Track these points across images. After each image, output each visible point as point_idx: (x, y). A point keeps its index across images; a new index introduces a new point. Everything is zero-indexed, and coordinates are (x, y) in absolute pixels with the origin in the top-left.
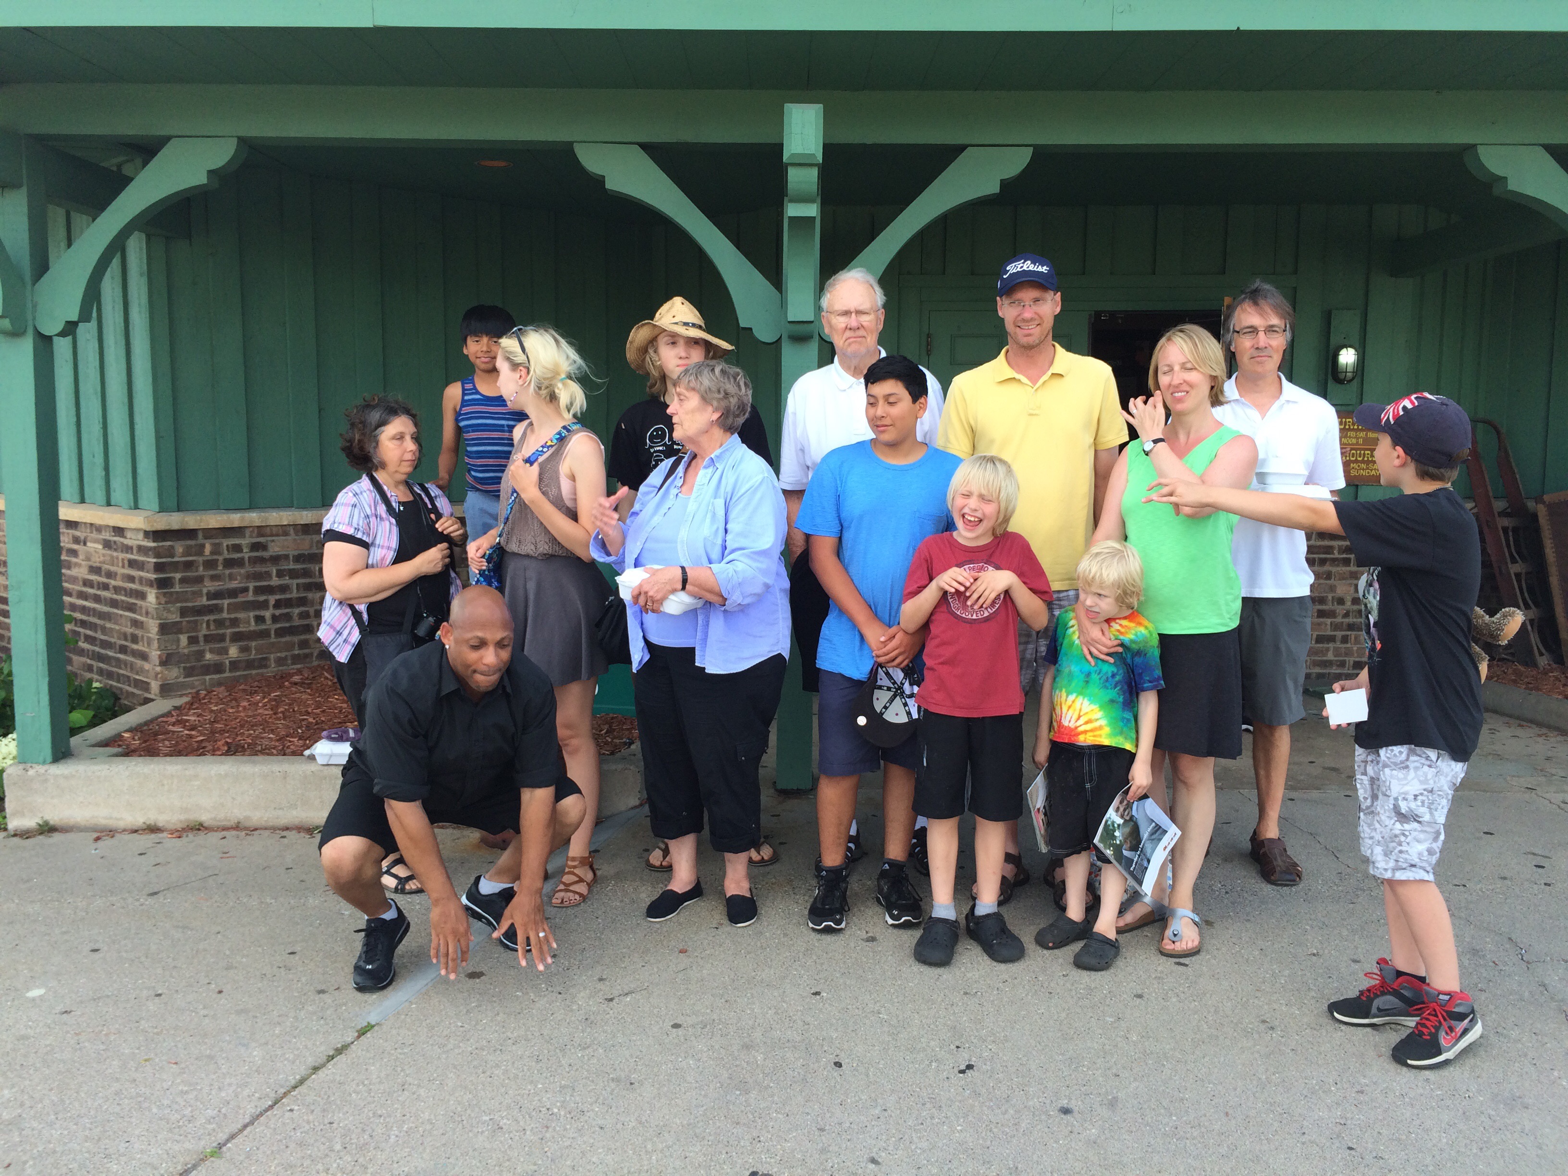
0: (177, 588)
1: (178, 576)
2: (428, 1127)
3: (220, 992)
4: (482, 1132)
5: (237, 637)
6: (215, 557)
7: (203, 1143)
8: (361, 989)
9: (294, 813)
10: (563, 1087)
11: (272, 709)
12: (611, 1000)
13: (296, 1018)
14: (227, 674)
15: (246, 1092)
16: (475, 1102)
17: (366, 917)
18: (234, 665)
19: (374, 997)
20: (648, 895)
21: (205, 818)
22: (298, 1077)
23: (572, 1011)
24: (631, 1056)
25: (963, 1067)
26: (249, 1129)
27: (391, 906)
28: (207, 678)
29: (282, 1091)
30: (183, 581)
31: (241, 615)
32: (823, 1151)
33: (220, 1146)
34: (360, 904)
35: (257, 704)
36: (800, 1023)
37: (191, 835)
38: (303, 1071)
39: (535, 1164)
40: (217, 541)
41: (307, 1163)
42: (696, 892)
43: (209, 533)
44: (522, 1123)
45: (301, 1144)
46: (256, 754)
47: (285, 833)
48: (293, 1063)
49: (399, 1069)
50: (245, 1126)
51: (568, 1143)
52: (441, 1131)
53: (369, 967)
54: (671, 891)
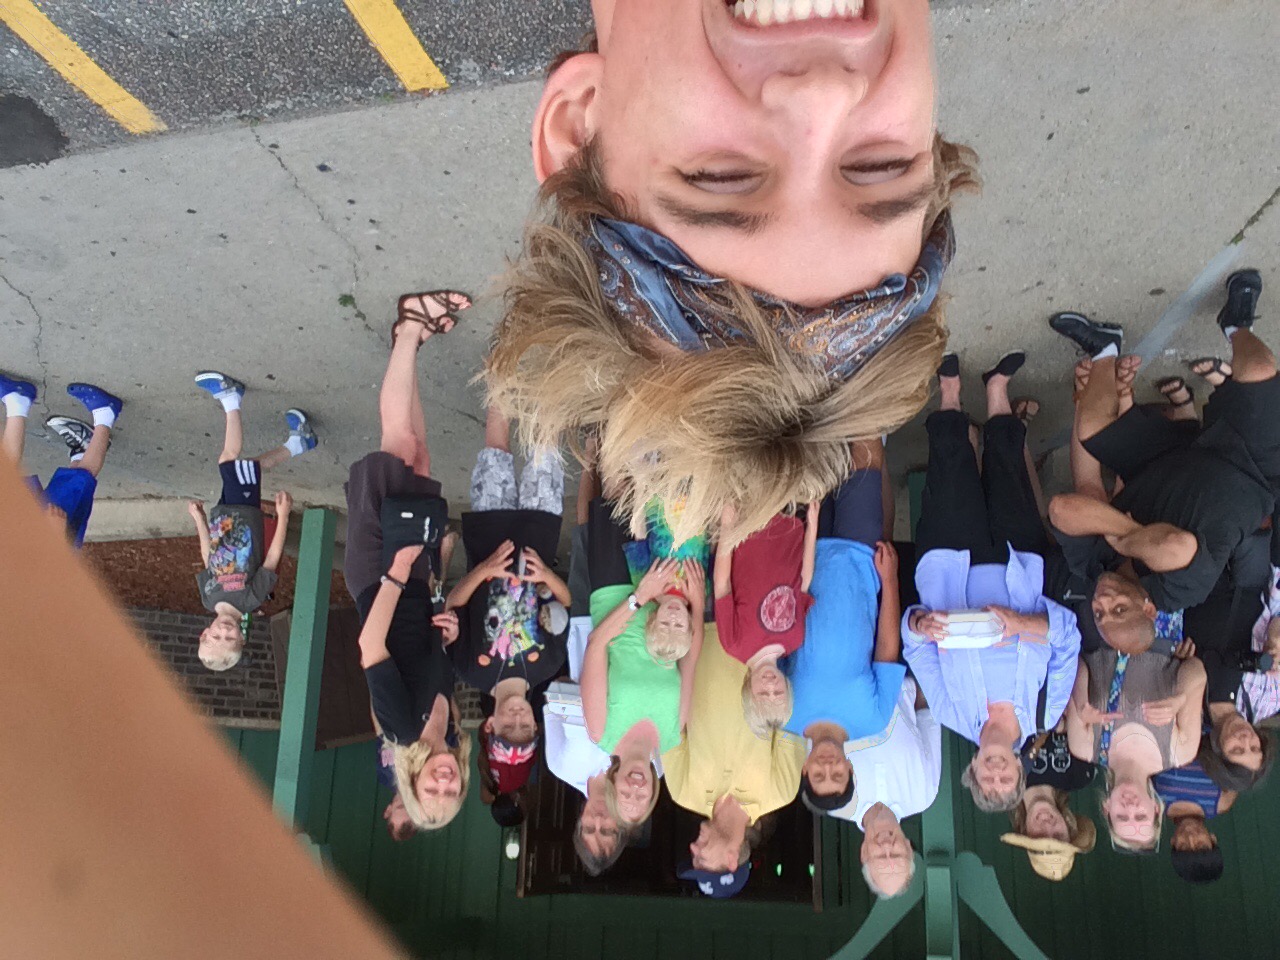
8: (1254, 272)
12: (1039, 284)
17: (1251, 329)
23: (1069, 272)
27: (1232, 336)
34: (1252, 338)
42: (987, 377)
53: (1247, 290)
54: (1005, 375)
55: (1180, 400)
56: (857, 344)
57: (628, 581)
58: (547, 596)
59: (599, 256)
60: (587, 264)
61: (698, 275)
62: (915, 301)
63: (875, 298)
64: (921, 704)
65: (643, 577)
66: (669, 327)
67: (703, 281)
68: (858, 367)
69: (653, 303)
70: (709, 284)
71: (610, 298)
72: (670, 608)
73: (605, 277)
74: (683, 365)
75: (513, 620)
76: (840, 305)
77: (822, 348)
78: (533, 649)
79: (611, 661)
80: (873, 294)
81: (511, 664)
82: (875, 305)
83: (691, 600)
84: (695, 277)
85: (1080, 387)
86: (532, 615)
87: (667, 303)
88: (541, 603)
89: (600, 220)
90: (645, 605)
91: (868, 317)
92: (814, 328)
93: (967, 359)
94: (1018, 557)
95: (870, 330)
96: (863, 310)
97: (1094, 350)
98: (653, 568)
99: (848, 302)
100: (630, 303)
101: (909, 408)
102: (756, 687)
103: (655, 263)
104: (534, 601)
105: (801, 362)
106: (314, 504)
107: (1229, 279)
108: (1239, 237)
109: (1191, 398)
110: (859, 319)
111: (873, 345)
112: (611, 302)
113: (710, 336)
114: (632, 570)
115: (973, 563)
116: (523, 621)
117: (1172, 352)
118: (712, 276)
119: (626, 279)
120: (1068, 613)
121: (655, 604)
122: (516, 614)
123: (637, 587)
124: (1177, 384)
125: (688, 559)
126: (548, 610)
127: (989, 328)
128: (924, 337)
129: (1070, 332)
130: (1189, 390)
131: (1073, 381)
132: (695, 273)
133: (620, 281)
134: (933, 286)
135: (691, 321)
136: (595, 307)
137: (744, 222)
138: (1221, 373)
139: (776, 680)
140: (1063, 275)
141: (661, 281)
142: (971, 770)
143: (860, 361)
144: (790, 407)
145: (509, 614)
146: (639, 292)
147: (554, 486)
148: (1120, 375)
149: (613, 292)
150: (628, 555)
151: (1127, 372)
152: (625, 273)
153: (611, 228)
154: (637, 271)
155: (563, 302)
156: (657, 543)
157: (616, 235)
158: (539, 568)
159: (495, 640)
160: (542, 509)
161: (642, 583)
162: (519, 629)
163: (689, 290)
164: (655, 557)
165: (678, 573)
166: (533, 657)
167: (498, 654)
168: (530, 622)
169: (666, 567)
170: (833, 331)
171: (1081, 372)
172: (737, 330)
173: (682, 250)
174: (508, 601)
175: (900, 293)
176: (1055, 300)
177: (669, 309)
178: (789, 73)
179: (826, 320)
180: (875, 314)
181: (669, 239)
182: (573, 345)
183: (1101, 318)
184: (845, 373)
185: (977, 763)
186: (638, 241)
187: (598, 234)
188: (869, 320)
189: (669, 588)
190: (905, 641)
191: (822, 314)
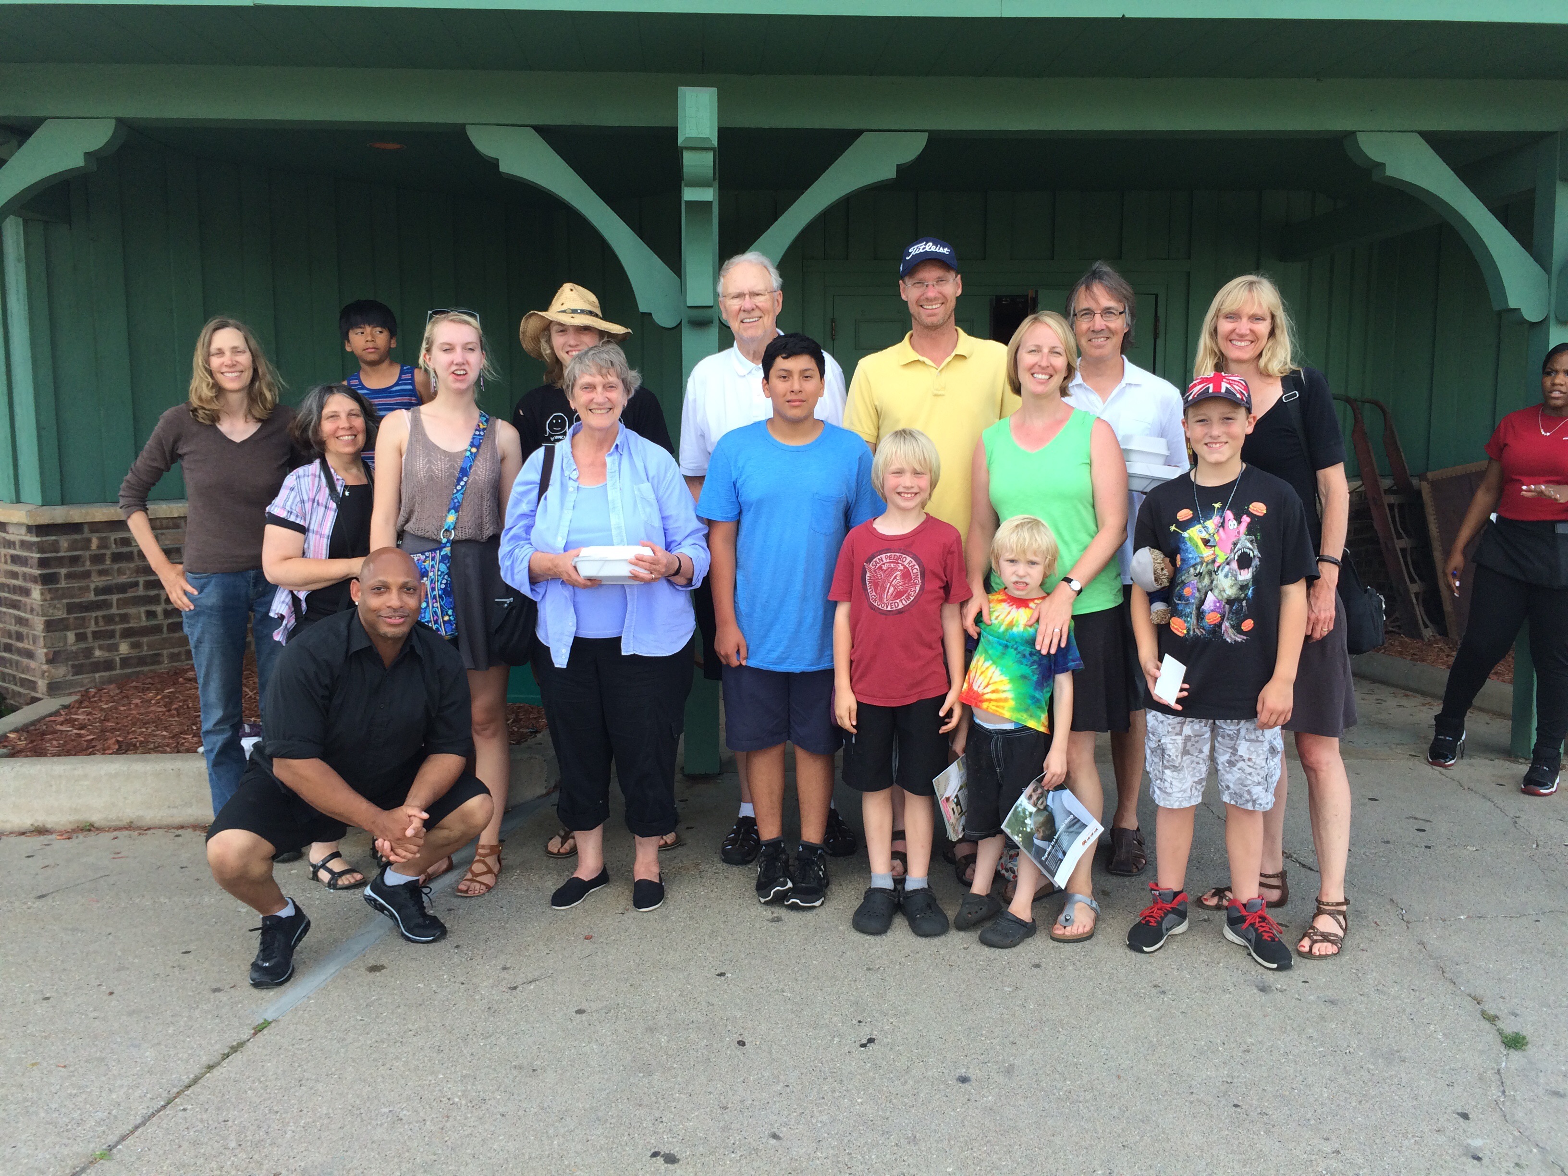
0: (63, 584)
1: (63, 571)
2: (326, 1121)
3: (111, 993)
4: (381, 1125)
5: (127, 634)
6: (103, 551)
7: (92, 1146)
8: (257, 985)
9: (189, 811)
10: (464, 1077)
11: (165, 706)
12: (515, 988)
13: (190, 1018)
14: (118, 672)
15: (138, 1092)
16: (374, 1095)
17: (261, 916)
18: (125, 662)
19: (271, 993)
20: (553, 884)
21: (96, 818)
22: (192, 1076)
23: (474, 1000)
24: (534, 1043)
25: (864, 1041)
26: (140, 1130)
27: (287, 903)
28: (97, 675)
29: (175, 1090)
30: (69, 576)
31: (132, 611)
32: (725, 1129)
33: (110, 1148)
34: (254, 902)
35: (149, 701)
36: (704, 1003)
37: (81, 836)
38: (197, 1070)
39: (435, 1154)
40: (104, 535)
41: (200, 1161)
42: (602, 879)
43: (95, 527)
44: (422, 1114)
45: (195, 1143)
46: (148, 752)
47: (179, 832)
48: (187, 1061)
49: (297, 1064)
50: (137, 1128)
51: (470, 1131)
52: (339, 1125)
53: (267, 965)
54: (577, 878)
75: (1216, 565)
78: (1185, 526)
81: (1216, 505)
93: (623, 901)
97: (410, 888)
107: (289, 979)
115: (618, 640)
127: (587, 938)
129: (427, 919)
138: (330, 871)
140: (482, 998)
145: (1220, 575)
147: (1160, 750)
162: (1206, 552)
166: (1184, 514)
167: (1237, 518)
190: (705, 544)
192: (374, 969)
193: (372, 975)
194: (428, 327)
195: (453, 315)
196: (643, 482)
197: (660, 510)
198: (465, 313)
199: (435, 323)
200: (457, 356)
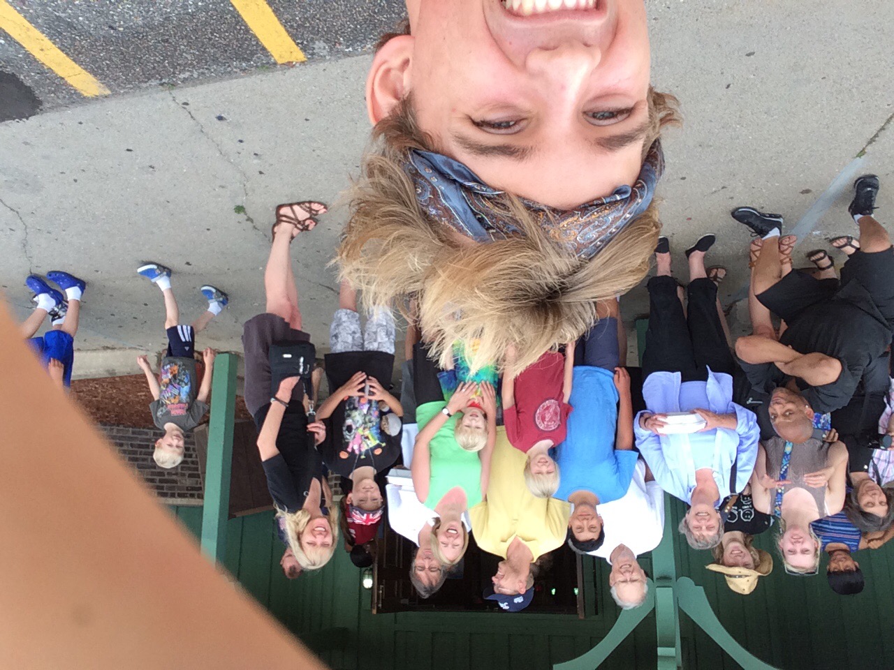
8: (873, 177)
12: (723, 188)
16: (784, 124)
17: (872, 216)
20: (717, 248)
23: (744, 179)
24: (704, 160)
27: (858, 221)
34: (873, 223)
42: (689, 253)
51: (727, 111)
52: (798, 107)
53: (869, 189)
54: (701, 251)
55: (824, 266)
56: (597, 234)
57: (442, 399)
58: (385, 410)
59: (415, 176)
60: (407, 181)
61: (484, 189)
62: (638, 204)
63: (609, 203)
64: (649, 478)
65: (452, 395)
66: (466, 225)
67: (489, 193)
68: (598, 250)
69: (454, 208)
70: (493, 195)
71: (423, 206)
72: (471, 415)
73: (419, 191)
74: (476, 252)
75: (362, 427)
76: (585, 208)
77: (572, 238)
78: (378, 446)
79: (432, 454)
80: (608, 200)
81: (363, 457)
82: (610, 208)
83: (487, 411)
84: (483, 191)
85: (754, 258)
86: (376, 423)
87: (464, 209)
88: (382, 414)
89: (415, 151)
90: (455, 415)
91: (605, 216)
92: (567, 224)
93: (675, 241)
94: (714, 375)
95: (607, 225)
96: (601, 212)
97: (762, 233)
98: (459, 389)
99: (591, 206)
100: (437, 209)
101: (635, 277)
102: (535, 469)
103: (454, 181)
104: (377, 413)
105: (558, 248)
106: (222, 350)
107: (856, 181)
108: (862, 153)
109: (832, 264)
110: (598, 217)
111: (609, 235)
112: (424, 208)
113: (494, 231)
114: (444, 391)
115: (683, 381)
116: (370, 428)
117: (818, 232)
118: (495, 189)
119: (434, 192)
120: (751, 413)
121: (461, 413)
122: (365, 423)
123: (448, 402)
124: (822, 255)
125: (483, 382)
126: (387, 419)
127: (690, 219)
128: (644, 228)
129: (746, 221)
130: (830, 258)
131: (748, 255)
132: (483, 188)
133: (431, 194)
134: (650, 193)
135: (481, 220)
136: (413, 211)
137: (516, 152)
138: (853, 246)
139: (547, 464)
140: (740, 180)
141: (460, 194)
142: (686, 521)
143: (600, 246)
144: (552, 279)
145: (361, 422)
146: (444, 201)
147: (388, 334)
148: (782, 249)
149: (425, 201)
150: (441, 381)
151: (786, 247)
152: (433, 188)
153: (423, 157)
154: (442, 187)
155: (391, 209)
156: (461, 372)
157: (426, 161)
158: (378, 390)
159: (351, 440)
160: (380, 350)
161: (452, 399)
162: (367, 433)
163: (479, 200)
164: (460, 382)
165: (476, 392)
166: (378, 452)
167: (353, 451)
168: (374, 428)
169: (468, 388)
170: (580, 225)
171: (754, 248)
172: (514, 227)
173: (473, 172)
174: (359, 414)
175: (627, 198)
176: (735, 198)
177: (465, 213)
178: (545, 48)
179: (575, 219)
180: (610, 214)
181: (464, 164)
182: (399, 238)
183: (767, 211)
184: (590, 254)
185: (690, 516)
186: (443, 167)
187: (414, 162)
188: (605, 218)
189: (469, 403)
190: (636, 436)
191: (573, 215)
192: (807, 191)
193: (807, 188)
194: (817, 564)
195: (802, 572)
196: (674, 470)
197: (662, 453)
198: (795, 573)
199: (814, 566)
200: (799, 547)
